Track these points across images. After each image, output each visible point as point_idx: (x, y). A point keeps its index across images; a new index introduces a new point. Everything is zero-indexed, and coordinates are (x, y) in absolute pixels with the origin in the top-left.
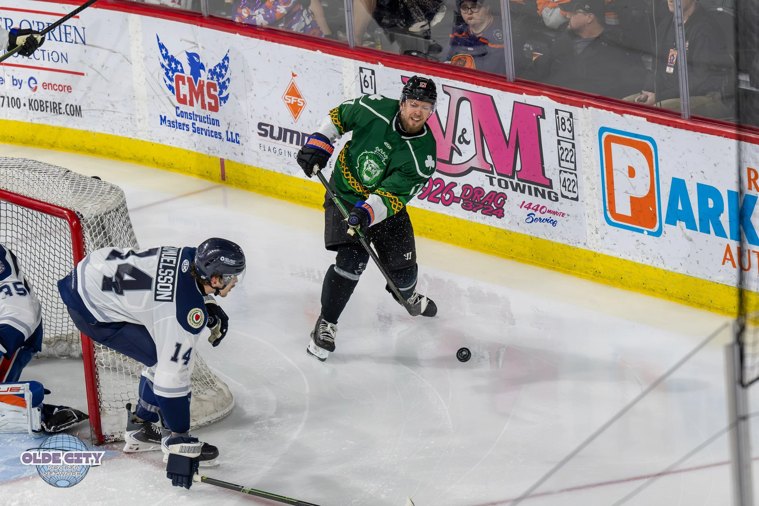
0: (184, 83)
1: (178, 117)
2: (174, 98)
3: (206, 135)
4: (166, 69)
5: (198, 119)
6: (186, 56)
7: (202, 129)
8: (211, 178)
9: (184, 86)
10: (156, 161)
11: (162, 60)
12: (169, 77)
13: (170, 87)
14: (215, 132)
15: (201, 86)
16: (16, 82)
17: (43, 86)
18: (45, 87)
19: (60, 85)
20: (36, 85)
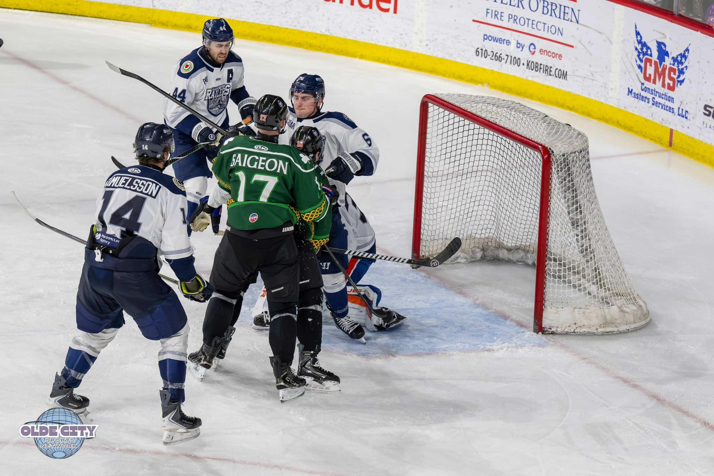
0: (651, 65)
1: (642, 91)
2: (641, 76)
3: (662, 108)
4: (639, 52)
5: (657, 95)
6: (656, 44)
7: (659, 103)
8: (661, 144)
9: (650, 67)
10: (620, 123)
11: (636, 44)
12: (640, 59)
13: (640, 67)
14: (670, 107)
15: (664, 69)
16: (519, 45)
17: (540, 51)
18: (541, 53)
19: (553, 53)
20: (534, 50)
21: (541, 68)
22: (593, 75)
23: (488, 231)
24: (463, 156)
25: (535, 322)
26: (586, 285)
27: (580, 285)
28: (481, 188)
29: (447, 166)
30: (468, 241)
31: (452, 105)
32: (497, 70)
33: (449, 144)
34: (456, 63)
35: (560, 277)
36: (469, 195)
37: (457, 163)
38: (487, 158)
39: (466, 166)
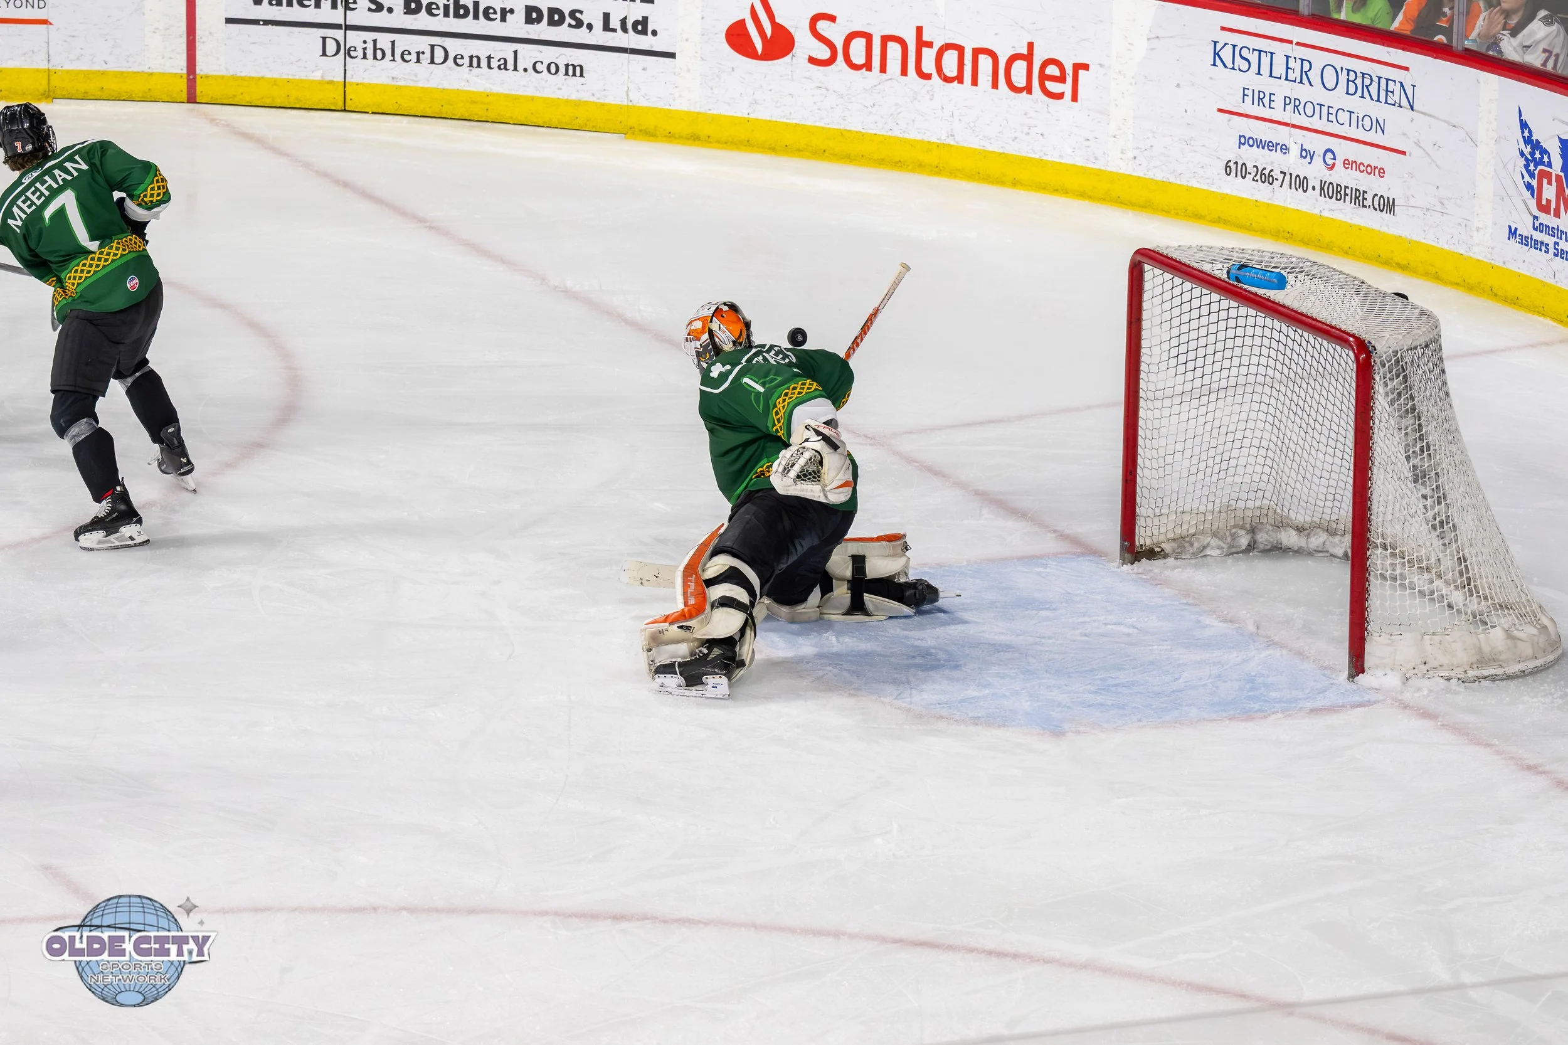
0: (1550, 183)
1: (1535, 232)
4: (1527, 160)
5: (1563, 237)
6: (1558, 143)
9: (1549, 186)
10: (1495, 291)
11: (1522, 145)
12: (1529, 172)
13: (1529, 187)
16: (1306, 154)
17: (1344, 163)
18: (1346, 166)
19: (1369, 165)
20: (1334, 161)
21: (1346, 194)
22: (1443, 204)
23: (1260, 494)
24: (1209, 359)
25: (1350, 661)
26: (1444, 592)
27: (1432, 593)
28: (1244, 416)
29: (1180, 379)
30: (1223, 515)
31: (1188, 266)
32: (1265, 201)
33: (1184, 338)
34: (1188, 189)
35: (1394, 579)
36: (1223, 430)
37: (1199, 373)
38: (1254, 360)
39: (1216, 376)
